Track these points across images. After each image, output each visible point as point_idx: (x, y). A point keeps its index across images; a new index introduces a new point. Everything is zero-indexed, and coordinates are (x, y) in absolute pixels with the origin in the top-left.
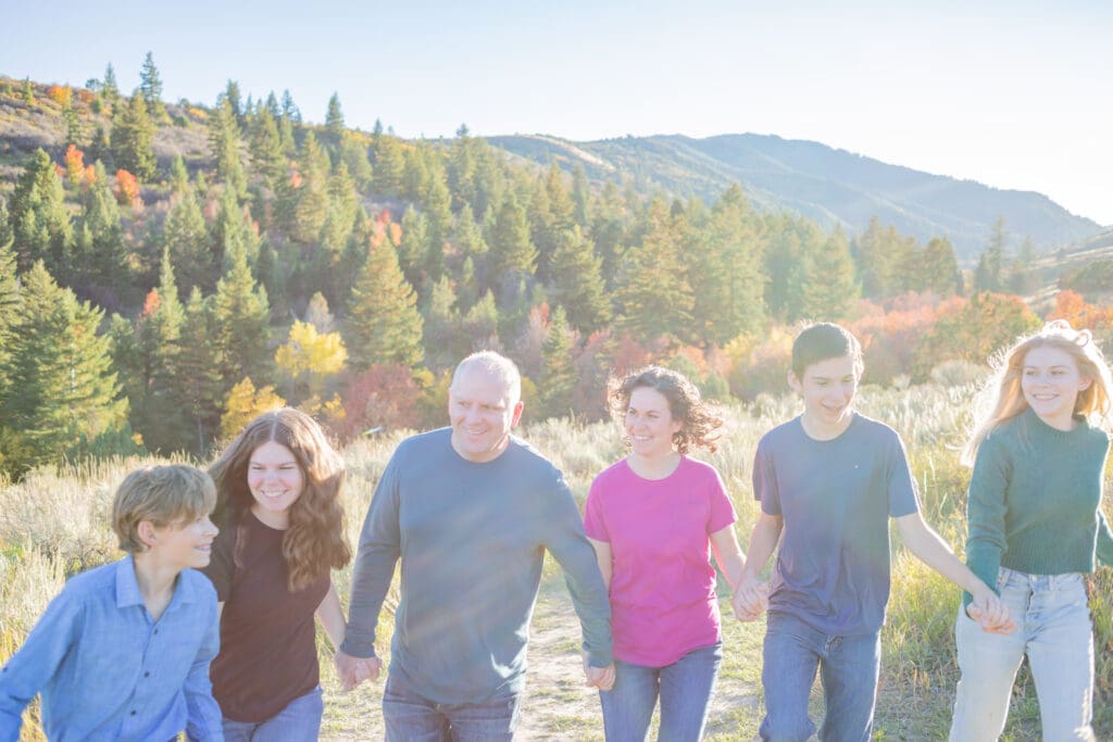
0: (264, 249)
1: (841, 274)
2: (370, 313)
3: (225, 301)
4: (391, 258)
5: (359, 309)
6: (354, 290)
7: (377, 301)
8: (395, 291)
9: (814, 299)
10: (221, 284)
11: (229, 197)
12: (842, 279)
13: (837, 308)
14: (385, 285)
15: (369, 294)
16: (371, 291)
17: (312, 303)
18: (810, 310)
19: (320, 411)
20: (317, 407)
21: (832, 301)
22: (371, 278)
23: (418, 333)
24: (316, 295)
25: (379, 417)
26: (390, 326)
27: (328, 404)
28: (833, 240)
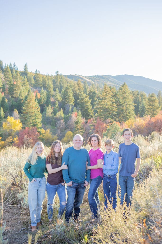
0: (3, 99)
1: (155, 103)
2: (27, 113)
4: (33, 98)
5: (24, 112)
6: (23, 107)
7: (29, 110)
8: (34, 107)
9: (148, 110)
12: (156, 105)
13: (155, 112)
14: (31, 105)
15: (27, 108)
16: (28, 107)
17: (14, 112)
18: (147, 113)
19: (12, 141)
20: (12, 139)
21: (154, 110)
22: (28, 104)
23: (40, 119)
24: (15, 110)
25: (27, 142)
26: (33, 117)
27: (14, 138)
28: (153, 94)
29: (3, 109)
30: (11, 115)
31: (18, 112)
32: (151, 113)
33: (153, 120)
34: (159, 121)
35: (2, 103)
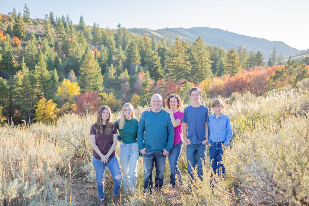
0: (56, 58)
1: (236, 60)
2: (86, 74)
3: (37, 72)
4: (92, 57)
5: (82, 74)
6: (80, 68)
7: (88, 71)
8: (93, 67)
9: (227, 68)
10: (36, 67)
11: (46, 43)
12: (236, 61)
14: (90, 65)
16: (86, 68)
17: (70, 73)
18: (226, 71)
19: (69, 107)
20: (69, 106)
21: (233, 68)
22: (86, 64)
23: (102, 81)
24: (71, 71)
25: (87, 108)
26: (92, 79)
27: (72, 105)
28: (233, 49)
29: (57, 70)
30: (67, 78)
31: (75, 74)
32: (231, 71)
33: (233, 79)
34: (240, 80)
35: (55, 64)
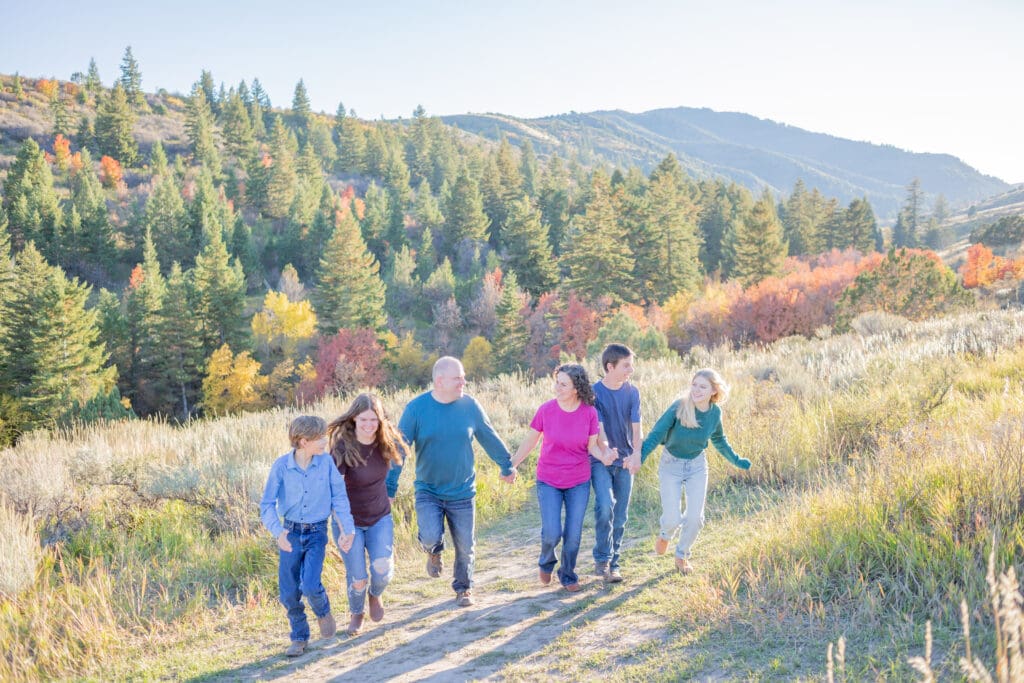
0: (239, 225)
1: (769, 234)
2: (336, 281)
3: (203, 274)
5: (327, 278)
6: (321, 261)
7: (343, 271)
8: (359, 260)
9: (745, 258)
10: (199, 259)
11: (205, 179)
12: (770, 240)
13: (766, 266)
14: (349, 255)
15: (336, 264)
16: (337, 261)
17: (284, 274)
18: (742, 268)
19: (293, 373)
20: (291, 369)
21: (761, 260)
22: (337, 250)
23: (382, 299)
24: (287, 266)
25: (347, 377)
26: (355, 293)
27: (301, 366)
28: (761, 203)
29: (242, 262)
30: (275, 286)
31: (300, 276)
32: (754, 267)
33: (752, 295)
34: (771, 299)
35: (236, 242)
